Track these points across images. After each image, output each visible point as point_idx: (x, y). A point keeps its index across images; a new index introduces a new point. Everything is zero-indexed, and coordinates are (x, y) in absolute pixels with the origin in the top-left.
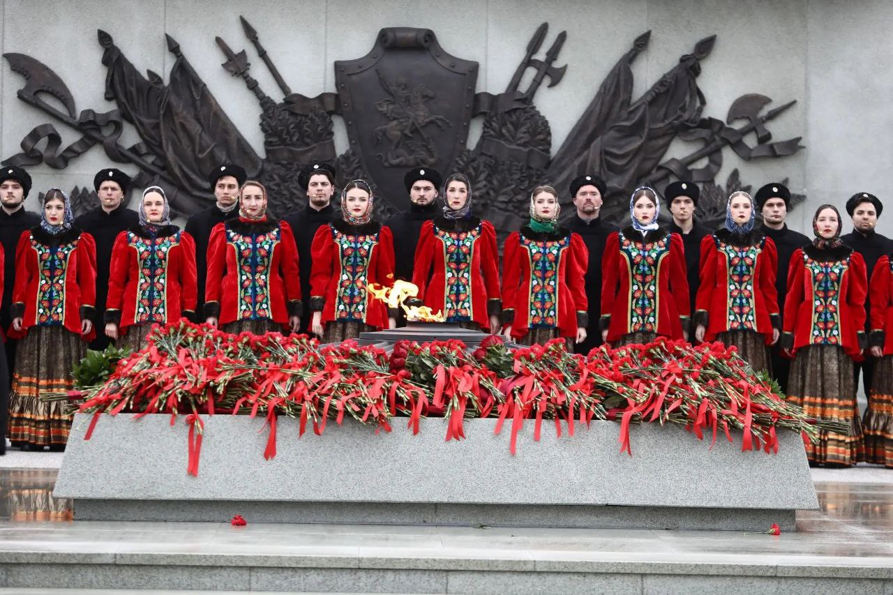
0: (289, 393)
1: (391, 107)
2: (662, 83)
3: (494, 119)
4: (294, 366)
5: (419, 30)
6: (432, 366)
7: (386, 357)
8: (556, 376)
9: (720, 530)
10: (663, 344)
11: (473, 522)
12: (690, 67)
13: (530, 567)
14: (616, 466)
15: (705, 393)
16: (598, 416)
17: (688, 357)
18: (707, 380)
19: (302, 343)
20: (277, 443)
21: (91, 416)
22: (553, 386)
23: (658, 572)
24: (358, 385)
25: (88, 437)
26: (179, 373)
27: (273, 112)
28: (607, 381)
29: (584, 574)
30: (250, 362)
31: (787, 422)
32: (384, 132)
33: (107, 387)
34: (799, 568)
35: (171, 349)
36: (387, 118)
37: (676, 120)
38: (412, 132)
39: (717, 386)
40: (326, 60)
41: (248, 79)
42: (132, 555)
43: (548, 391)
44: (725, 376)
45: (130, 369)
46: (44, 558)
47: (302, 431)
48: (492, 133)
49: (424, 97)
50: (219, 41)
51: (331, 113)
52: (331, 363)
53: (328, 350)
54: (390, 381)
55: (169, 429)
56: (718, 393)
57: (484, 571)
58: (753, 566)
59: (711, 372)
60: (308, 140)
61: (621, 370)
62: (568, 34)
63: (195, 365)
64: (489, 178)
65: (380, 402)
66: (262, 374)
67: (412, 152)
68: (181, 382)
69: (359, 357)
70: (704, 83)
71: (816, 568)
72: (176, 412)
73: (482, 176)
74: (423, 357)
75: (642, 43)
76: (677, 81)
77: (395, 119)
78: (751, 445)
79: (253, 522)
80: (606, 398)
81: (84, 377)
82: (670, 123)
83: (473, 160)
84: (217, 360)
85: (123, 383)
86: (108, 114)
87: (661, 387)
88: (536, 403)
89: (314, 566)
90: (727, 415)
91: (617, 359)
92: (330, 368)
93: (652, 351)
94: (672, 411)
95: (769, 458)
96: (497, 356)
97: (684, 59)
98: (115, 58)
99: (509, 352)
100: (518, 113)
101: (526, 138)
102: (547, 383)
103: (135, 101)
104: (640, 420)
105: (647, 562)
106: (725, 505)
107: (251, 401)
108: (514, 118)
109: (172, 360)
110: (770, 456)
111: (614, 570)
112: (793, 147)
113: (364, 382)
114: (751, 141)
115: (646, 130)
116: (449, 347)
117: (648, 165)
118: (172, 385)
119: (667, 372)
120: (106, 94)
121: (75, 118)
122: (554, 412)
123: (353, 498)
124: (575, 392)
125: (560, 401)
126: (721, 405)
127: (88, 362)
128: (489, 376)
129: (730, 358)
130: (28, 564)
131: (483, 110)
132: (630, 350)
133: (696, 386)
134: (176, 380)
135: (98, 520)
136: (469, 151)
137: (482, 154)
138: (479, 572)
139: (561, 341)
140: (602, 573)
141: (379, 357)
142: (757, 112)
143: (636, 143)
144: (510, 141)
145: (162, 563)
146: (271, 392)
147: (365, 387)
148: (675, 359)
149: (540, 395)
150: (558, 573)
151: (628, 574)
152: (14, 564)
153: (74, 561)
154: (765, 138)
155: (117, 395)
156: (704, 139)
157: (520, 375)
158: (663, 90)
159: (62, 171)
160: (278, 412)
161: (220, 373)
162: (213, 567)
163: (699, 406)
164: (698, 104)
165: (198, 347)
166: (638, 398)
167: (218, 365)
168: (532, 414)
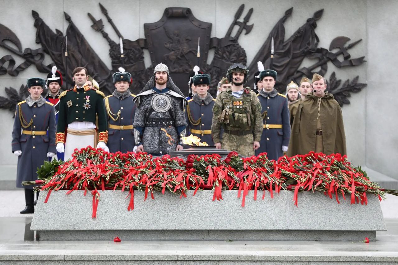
0: (140, 180)
1: (171, 45)
2: (299, 32)
3: (220, 50)
4: (141, 167)
5: (183, 9)
6: (205, 166)
7: (184, 163)
8: (263, 170)
9: (341, 241)
10: (312, 155)
11: (226, 239)
12: (312, 24)
13: (257, 259)
14: (292, 212)
15: (333, 177)
16: (283, 189)
17: (325, 160)
18: (333, 171)
19: (144, 156)
20: (134, 203)
21: (47, 192)
22: (262, 175)
23: (316, 260)
24: (171, 175)
25: (46, 201)
26: (88, 171)
27: (115, 48)
28: (287, 172)
29: (282, 262)
30: (121, 166)
31: (371, 190)
32: (168, 57)
33: (54, 178)
34: (381, 258)
35: (84, 160)
36: (169, 50)
37: (305, 49)
38: (181, 57)
39: (338, 174)
40: (140, 23)
41: (103, 32)
42: (72, 256)
43: (260, 177)
44: (342, 169)
45: (65, 170)
46: (32, 258)
47: (146, 197)
48: (219, 56)
49: (187, 40)
50: (89, 15)
51: (142, 48)
52: (158, 166)
53: (157, 159)
54: (186, 174)
55: (84, 197)
56: (339, 177)
57: (235, 261)
58: (360, 257)
59: (336, 167)
60: (132, 61)
61: (293, 167)
62: (254, 9)
63: (95, 168)
64: (218, 78)
65: (182, 183)
66: (126, 171)
67: (181, 66)
68: (89, 175)
69: (171, 162)
70: (318, 31)
71: (389, 257)
72: (87, 190)
73: (215, 77)
74: (201, 162)
75: (289, 13)
76: (305, 31)
77: (173, 50)
78: (355, 201)
79: (124, 240)
80: (287, 180)
81: (42, 174)
82: (303, 51)
83: (210, 69)
84: (106, 165)
85: (62, 176)
86: (37, 50)
87: (313, 175)
88: (254, 183)
89: (157, 259)
90: (344, 187)
91: (291, 162)
92: (158, 168)
93: (308, 158)
94: (317, 186)
95: (363, 207)
96: (236, 161)
97: (309, 21)
98: (40, 24)
99: (241, 159)
100: (231, 47)
101: (235, 58)
102: (259, 173)
103: (50, 43)
104: (303, 190)
105: (311, 256)
106: (343, 229)
107: (122, 184)
108: (229, 49)
109: (84, 165)
110: (364, 206)
111: (296, 259)
112: (361, 61)
113: (174, 174)
114: (341, 59)
115: (291, 54)
116: (213, 158)
117: (293, 70)
118: (85, 177)
119: (315, 168)
120: (36, 40)
121: (21, 52)
122: (263, 187)
123: (170, 228)
124: (273, 177)
125: (265, 182)
126: (340, 183)
127: (45, 167)
128: (232, 171)
129: (344, 161)
130: (24, 261)
131: (214, 46)
132: (297, 157)
133: (329, 174)
134: (87, 174)
135: (51, 240)
136: (208, 65)
137: (214, 66)
138: (233, 261)
139: (265, 154)
140: (290, 261)
141: (181, 162)
142: (344, 45)
143: (287, 60)
144: (227, 60)
145: (86, 259)
146: (131, 180)
147: (174, 176)
148: (318, 161)
149: (256, 179)
150: (270, 261)
151: (302, 261)
152: (17, 261)
153: (45, 259)
154: (347, 57)
155: (59, 182)
156: (319, 58)
157: (247, 170)
158: (299, 35)
159: (16, 77)
160: (135, 189)
161: (107, 171)
162: (109, 261)
163: (330, 183)
164: (316, 42)
165: (96, 159)
166: (302, 180)
167: (106, 167)
168: (253, 188)
